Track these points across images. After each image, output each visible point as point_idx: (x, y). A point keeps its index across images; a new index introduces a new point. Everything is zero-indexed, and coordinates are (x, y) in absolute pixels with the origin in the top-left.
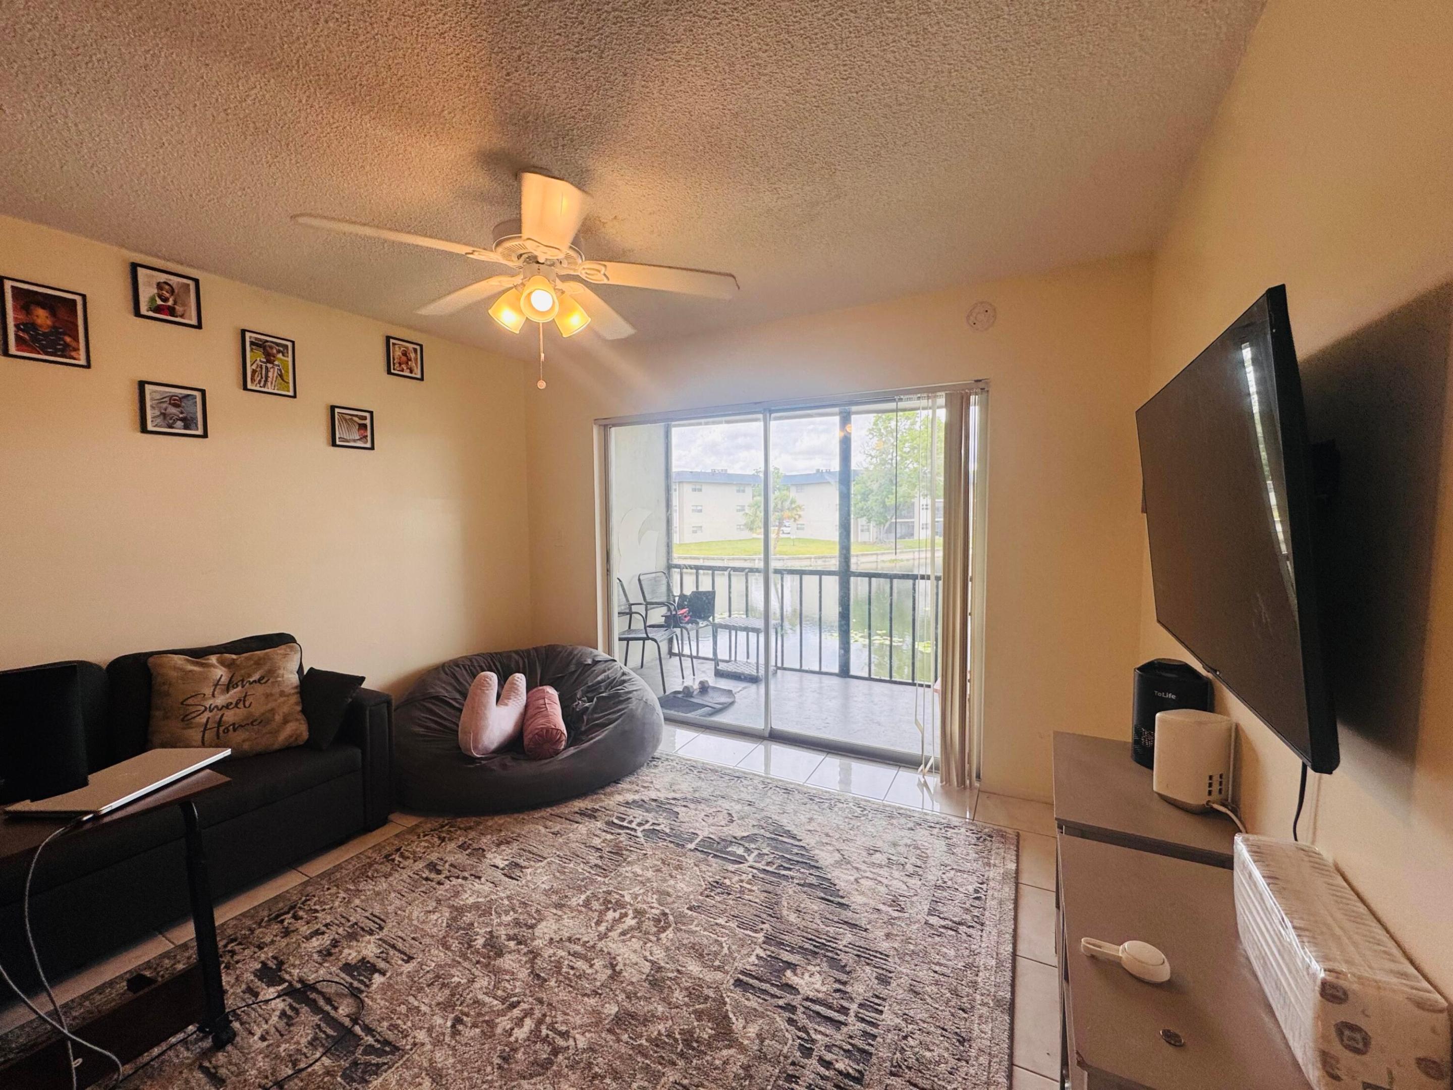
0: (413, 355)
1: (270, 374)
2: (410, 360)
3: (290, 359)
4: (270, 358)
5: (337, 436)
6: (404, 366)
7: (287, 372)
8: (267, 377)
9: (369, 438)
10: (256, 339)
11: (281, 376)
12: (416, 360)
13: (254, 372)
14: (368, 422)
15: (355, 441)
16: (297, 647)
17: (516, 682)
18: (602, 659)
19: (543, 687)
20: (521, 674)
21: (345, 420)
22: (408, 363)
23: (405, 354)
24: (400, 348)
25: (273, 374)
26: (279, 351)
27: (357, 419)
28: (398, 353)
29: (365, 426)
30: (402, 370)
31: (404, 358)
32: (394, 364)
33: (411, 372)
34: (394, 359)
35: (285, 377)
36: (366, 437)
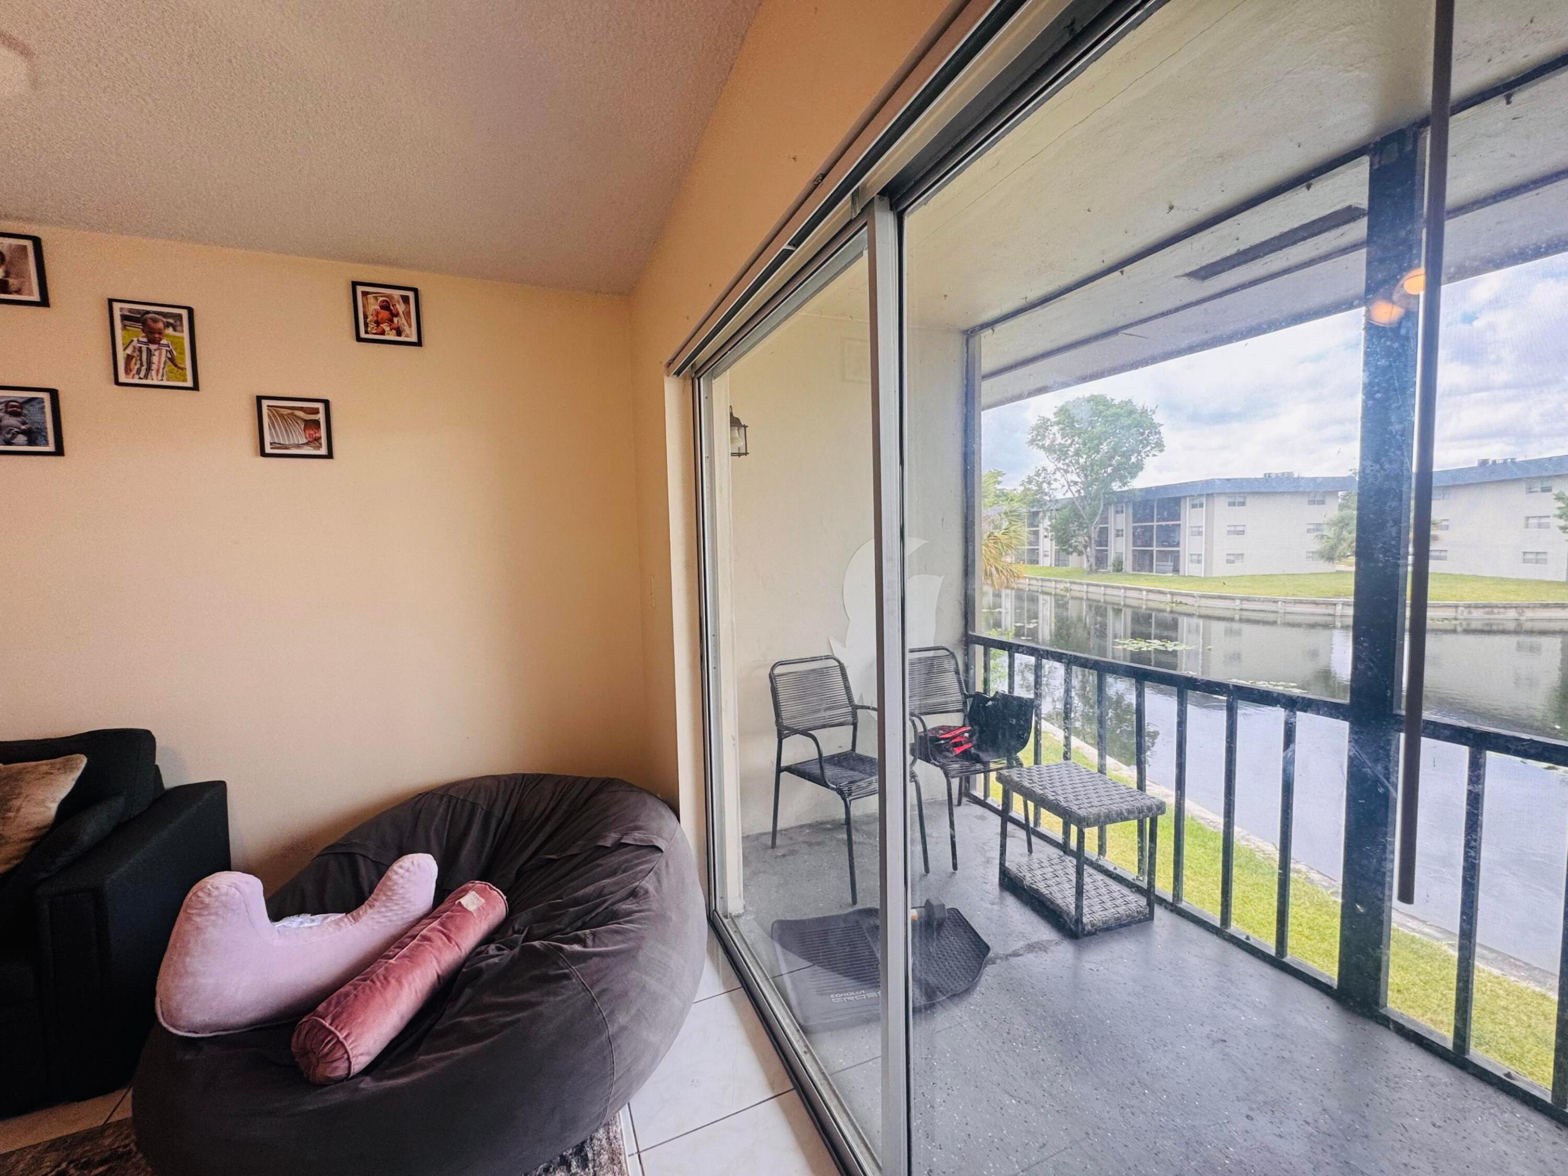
0: (401, 308)
1: (155, 359)
2: (397, 315)
3: (186, 335)
4: (153, 336)
5: (267, 440)
6: (385, 327)
7: (182, 353)
8: (150, 363)
9: (324, 441)
10: (130, 310)
11: (172, 359)
12: (407, 314)
13: (129, 358)
14: (321, 417)
15: (298, 446)
16: (82, 762)
17: (395, 877)
18: (635, 840)
19: (479, 884)
20: (430, 856)
21: (282, 416)
22: (392, 321)
23: (386, 306)
24: (376, 298)
25: (159, 358)
26: (168, 325)
27: (301, 414)
28: (374, 306)
29: (317, 423)
30: (383, 333)
31: (385, 314)
32: (366, 325)
33: (399, 333)
34: (366, 317)
35: (178, 361)
36: (318, 439)
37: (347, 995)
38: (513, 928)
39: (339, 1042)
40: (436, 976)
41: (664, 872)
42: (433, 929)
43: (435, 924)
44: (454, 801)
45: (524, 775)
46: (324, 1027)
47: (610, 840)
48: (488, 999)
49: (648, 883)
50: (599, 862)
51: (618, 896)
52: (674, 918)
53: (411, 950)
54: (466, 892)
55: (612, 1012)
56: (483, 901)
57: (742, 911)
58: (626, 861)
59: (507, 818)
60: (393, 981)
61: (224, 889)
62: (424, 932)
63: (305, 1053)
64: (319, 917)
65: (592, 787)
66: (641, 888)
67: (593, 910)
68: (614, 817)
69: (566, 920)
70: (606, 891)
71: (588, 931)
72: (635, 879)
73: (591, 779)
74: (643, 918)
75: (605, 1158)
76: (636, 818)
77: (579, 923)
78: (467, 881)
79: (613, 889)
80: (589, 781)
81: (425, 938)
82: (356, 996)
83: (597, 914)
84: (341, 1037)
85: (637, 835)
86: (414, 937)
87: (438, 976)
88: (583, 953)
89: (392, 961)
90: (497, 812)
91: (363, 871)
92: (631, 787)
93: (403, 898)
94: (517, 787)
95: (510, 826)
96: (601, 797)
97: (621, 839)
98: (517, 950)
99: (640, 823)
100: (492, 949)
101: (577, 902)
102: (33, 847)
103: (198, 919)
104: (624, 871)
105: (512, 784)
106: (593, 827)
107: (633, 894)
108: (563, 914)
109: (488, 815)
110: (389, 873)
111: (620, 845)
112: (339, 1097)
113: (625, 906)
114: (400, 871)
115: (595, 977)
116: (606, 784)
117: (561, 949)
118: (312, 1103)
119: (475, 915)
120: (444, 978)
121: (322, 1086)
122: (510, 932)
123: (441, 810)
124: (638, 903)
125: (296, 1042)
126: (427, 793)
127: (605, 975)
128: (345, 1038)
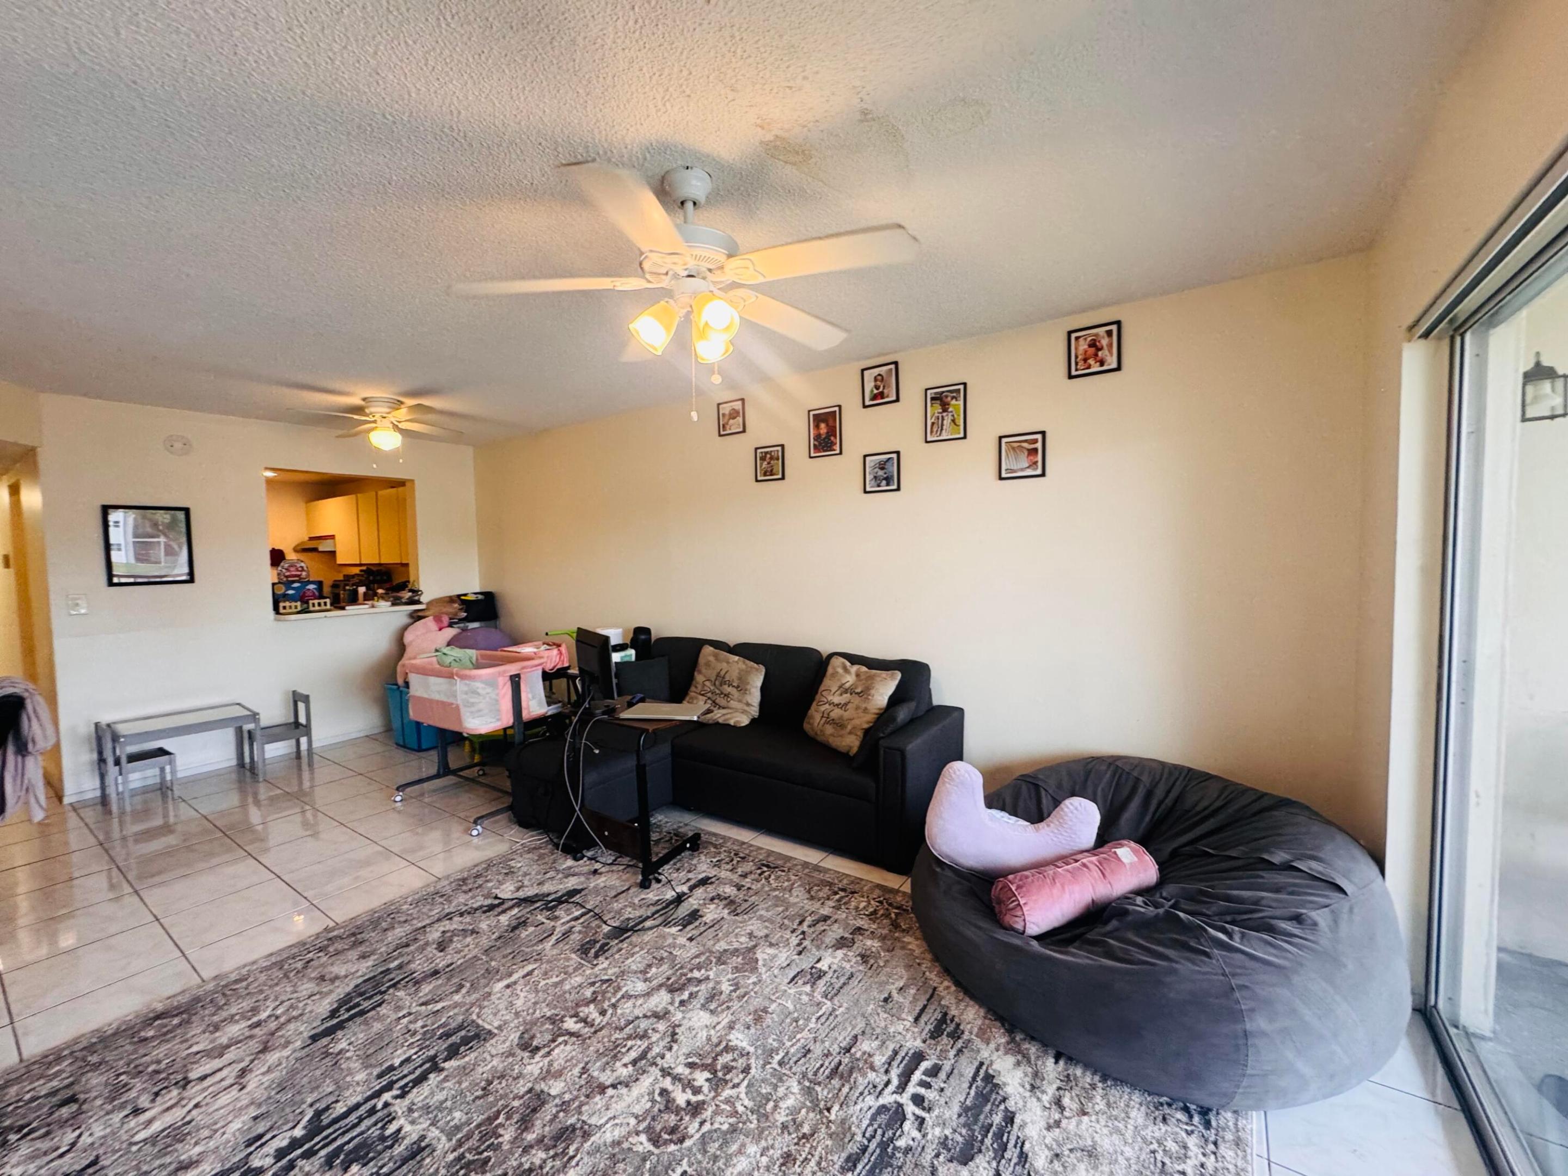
0: (1105, 342)
1: (945, 422)
2: (1101, 349)
3: (961, 403)
4: (945, 407)
5: (1004, 467)
6: (1091, 361)
7: (959, 415)
8: (942, 425)
9: (1040, 464)
10: (936, 393)
11: (953, 421)
12: (1110, 345)
13: (933, 424)
14: (1039, 445)
15: (1022, 470)
16: (898, 675)
17: (1066, 810)
18: (1311, 869)
19: (1133, 844)
20: (1094, 805)
21: (1013, 448)
22: (1096, 355)
23: (1094, 344)
24: (1085, 339)
25: (947, 422)
26: (953, 398)
27: (1025, 445)
28: (1083, 346)
29: (1036, 450)
30: (1089, 367)
31: (1092, 350)
32: (1077, 364)
33: (1102, 363)
34: (1076, 357)
35: (957, 421)
36: (1036, 463)
37: (1027, 877)
38: (1161, 894)
39: (1019, 905)
40: (1090, 900)
41: (1345, 916)
42: (1091, 862)
43: (1094, 859)
44: (1120, 771)
45: (1190, 770)
46: (1011, 889)
47: (1278, 857)
48: (1131, 936)
49: (1320, 917)
50: (1261, 873)
51: (1278, 913)
52: (1351, 967)
53: (1074, 868)
54: (1122, 846)
55: (1252, 1010)
56: (1136, 859)
57: (1488, 1034)
58: (1295, 885)
59: (1169, 801)
60: (1058, 884)
61: (963, 771)
62: (1084, 861)
63: (1000, 902)
64: (1014, 818)
65: (1265, 802)
66: (1310, 918)
67: (1245, 913)
68: (1288, 838)
69: (1214, 909)
70: (1264, 902)
71: (1237, 929)
72: (1303, 904)
73: (1266, 794)
74: (1307, 948)
75: (1229, 1136)
76: (1318, 848)
77: (1229, 918)
78: (1124, 839)
79: (1274, 904)
80: (1263, 795)
81: (1084, 865)
82: (1033, 881)
83: (1250, 919)
84: (1022, 902)
85: (1314, 864)
86: (1076, 861)
87: (1093, 901)
88: (1228, 943)
89: (1059, 870)
90: (1159, 792)
91: (1044, 801)
92: (1314, 815)
93: (1071, 829)
94: (1181, 778)
95: (1171, 810)
96: (1276, 813)
97: (1292, 861)
98: (1161, 911)
99: (1321, 855)
100: (1139, 900)
101: (1228, 899)
102: (878, 719)
103: (948, 785)
104: (1292, 893)
105: (1177, 773)
106: (1258, 839)
107: (1297, 919)
108: (1212, 903)
109: (1149, 794)
110: (1062, 805)
111: (1288, 867)
112: (1017, 942)
113: (1284, 925)
114: (1071, 807)
115: (1238, 971)
116: (1284, 803)
117: (1206, 931)
118: (1001, 935)
119: (1128, 867)
120: (1097, 904)
121: (1005, 928)
122: (1158, 895)
123: (1108, 775)
124: (1302, 929)
125: (995, 891)
126: (1098, 758)
127: (1250, 974)
128: (1025, 904)
